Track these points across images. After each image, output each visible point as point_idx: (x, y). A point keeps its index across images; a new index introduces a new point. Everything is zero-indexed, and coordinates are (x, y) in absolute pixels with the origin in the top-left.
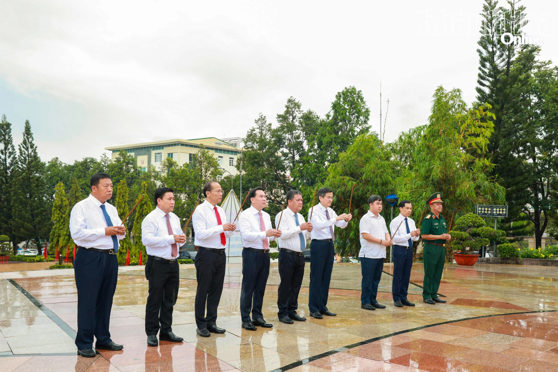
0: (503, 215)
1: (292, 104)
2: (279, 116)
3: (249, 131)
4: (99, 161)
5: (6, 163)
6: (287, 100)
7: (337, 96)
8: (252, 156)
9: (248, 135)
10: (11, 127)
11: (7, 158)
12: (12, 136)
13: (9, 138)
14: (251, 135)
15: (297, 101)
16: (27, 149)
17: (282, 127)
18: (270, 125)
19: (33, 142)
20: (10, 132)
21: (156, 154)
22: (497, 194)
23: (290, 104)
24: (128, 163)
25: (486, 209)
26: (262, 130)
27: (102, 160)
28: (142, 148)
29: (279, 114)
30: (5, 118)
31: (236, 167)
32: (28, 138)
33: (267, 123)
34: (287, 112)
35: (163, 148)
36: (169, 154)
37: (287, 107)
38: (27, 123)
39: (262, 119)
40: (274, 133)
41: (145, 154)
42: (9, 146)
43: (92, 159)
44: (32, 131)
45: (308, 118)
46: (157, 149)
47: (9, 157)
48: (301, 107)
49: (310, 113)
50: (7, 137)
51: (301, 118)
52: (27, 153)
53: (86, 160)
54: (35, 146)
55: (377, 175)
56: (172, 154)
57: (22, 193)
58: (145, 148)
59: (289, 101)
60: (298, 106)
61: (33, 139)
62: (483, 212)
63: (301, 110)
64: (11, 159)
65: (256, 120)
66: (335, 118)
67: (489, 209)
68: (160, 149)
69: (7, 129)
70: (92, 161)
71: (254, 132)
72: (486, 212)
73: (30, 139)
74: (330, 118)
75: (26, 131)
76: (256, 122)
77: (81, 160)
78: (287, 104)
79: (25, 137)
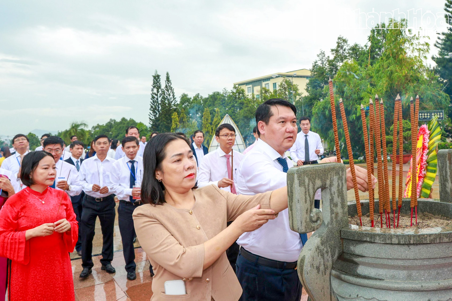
0: (441, 119)
1: (341, 40)
2: (332, 50)
3: (314, 63)
4: (222, 93)
5: (158, 101)
6: (337, 38)
7: (371, 31)
8: (313, 81)
9: (313, 66)
10: (160, 77)
11: (159, 98)
12: (161, 83)
13: (159, 84)
14: (315, 65)
15: (344, 38)
16: (168, 91)
17: (335, 58)
18: (328, 57)
19: (172, 86)
20: (160, 81)
21: (265, 84)
22: (440, 100)
23: (339, 40)
24: (239, 93)
25: (426, 114)
26: (323, 61)
27: (223, 93)
28: (256, 81)
29: (332, 49)
30: (156, 72)
31: (306, 90)
32: (168, 84)
33: (326, 56)
34: (338, 46)
35: (269, 80)
36: (274, 84)
37: (338, 43)
38: (167, 74)
39: (323, 53)
40: (331, 63)
41: (258, 85)
42: (160, 90)
43: (218, 92)
44: (171, 79)
45: (355, 49)
46: (266, 81)
47: (160, 97)
48: (348, 42)
49: (356, 45)
50: (158, 84)
51: (350, 50)
52: (168, 93)
53: (214, 93)
54: (172, 88)
55: (355, 92)
56: (276, 83)
57: (166, 120)
58: (258, 81)
59: (339, 38)
60: (345, 41)
61: (171, 84)
62: (423, 117)
63: (348, 44)
64: (161, 98)
65: (317, 55)
66: (372, 47)
67: (429, 114)
68: (268, 80)
69: (158, 79)
70: (218, 94)
71: (317, 64)
72: (426, 117)
73: (170, 84)
74: (368, 48)
75: (167, 79)
76: (318, 56)
77: (211, 94)
78: (337, 41)
79: (167, 83)
